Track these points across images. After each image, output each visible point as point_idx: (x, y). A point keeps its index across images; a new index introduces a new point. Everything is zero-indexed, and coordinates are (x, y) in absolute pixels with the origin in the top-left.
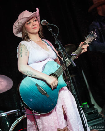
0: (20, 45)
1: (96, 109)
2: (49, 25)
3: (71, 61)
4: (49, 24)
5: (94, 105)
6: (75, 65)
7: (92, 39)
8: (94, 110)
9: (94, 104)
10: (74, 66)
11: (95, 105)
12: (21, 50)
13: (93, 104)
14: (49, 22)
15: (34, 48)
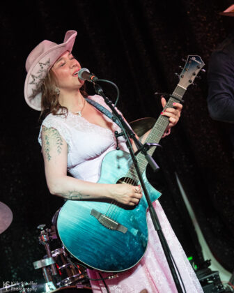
0: (44, 130)
1: (214, 272)
2: (97, 82)
3: (147, 158)
4: (96, 78)
5: (208, 263)
6: (158, 167)
7: (194, 74)
8: (210, 276)
9: (210, 260)
10: (155, 169)
11: (211, 262)
12: (48, 143)
13: (207, 261)
14: (96, 75)
15: (77, 129)
